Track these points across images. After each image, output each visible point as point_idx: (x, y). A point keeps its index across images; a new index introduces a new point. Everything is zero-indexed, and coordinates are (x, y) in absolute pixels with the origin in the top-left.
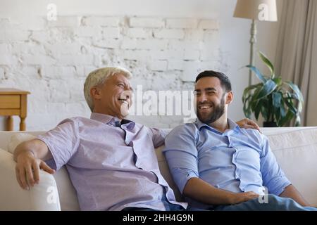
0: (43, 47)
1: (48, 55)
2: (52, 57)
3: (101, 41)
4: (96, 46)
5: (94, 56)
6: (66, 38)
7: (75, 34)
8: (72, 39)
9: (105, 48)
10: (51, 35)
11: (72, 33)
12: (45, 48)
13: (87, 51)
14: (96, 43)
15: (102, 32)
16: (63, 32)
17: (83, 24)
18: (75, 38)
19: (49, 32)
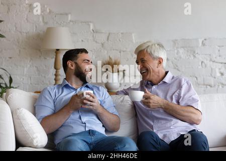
0: (171, 63)
1: (175, 68)
2: (178, 70)
3: (218, 57)
4: (214, 62)
5: (212, 69)
6: (190, 56)
7: (196, 53)
8: (194, 56)
9: (222, 63)
10: (177, 54)
11: (194, 52)
12: (172, 63)
13: (206, 66)
14: (214, 59)
15: (219, 51)
16: (188, 51)
17: (203, 44)
18: (197, 55)
19: (176, 51)
